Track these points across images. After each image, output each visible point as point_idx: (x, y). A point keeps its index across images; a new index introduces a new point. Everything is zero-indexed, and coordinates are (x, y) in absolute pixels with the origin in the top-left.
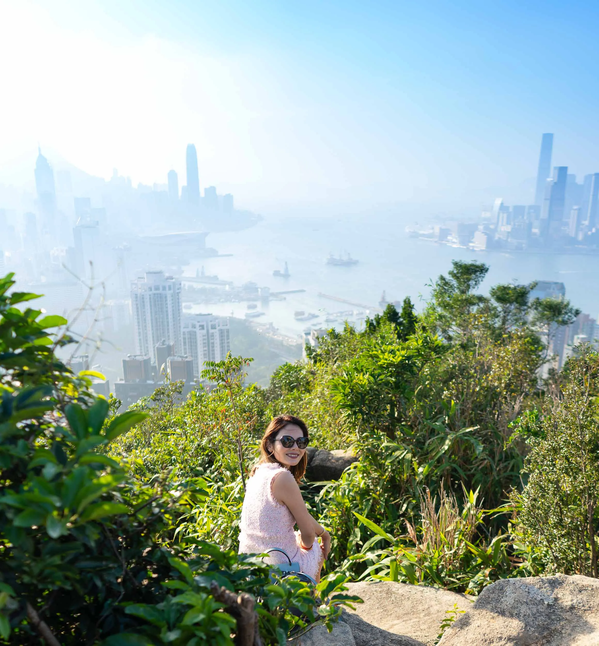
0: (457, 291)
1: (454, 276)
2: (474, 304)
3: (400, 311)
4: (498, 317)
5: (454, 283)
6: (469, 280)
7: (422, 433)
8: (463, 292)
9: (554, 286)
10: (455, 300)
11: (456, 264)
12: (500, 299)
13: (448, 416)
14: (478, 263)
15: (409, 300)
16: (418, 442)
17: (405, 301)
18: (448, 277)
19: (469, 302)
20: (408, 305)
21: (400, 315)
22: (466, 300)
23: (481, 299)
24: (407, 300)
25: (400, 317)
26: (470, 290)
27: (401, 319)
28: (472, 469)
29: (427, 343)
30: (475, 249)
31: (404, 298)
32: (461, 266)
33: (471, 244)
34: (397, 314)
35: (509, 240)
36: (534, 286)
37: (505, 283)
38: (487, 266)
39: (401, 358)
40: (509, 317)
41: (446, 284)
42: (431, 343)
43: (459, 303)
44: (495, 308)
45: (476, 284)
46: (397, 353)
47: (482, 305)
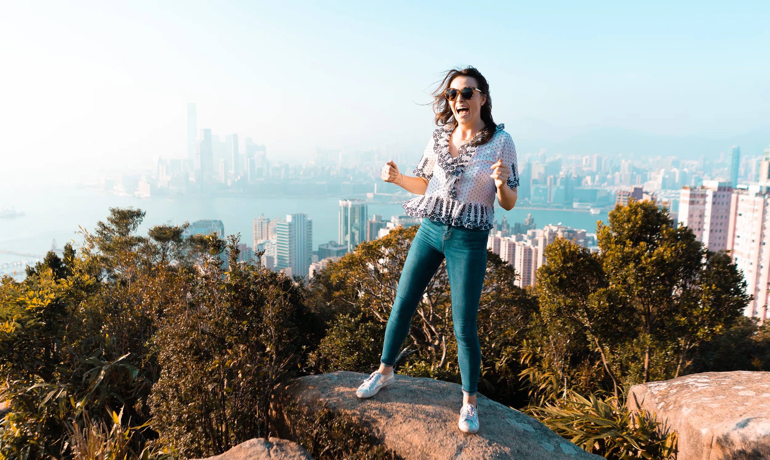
0: (117, 234)
1: (113, 221)
2: (135, 245)
3: (61, 256)
4: (158, 253)
5: (113, 227)
6: (127, 225)
7: (78, 369)
8: (122, 234)
9: (213, 223)
10: (114, 243)
11: (113, 211)
12: (157, 238)
13: (105, 348)
14: (135, 209)
15: (70, 246)
16: (75, 378)
17: (66, 248)
18: (107, 223)
19: (131, 243)
20: (70, 251)
21: (62, 260)
22: (126, 242)
23: (140, 240)
24: (68, 246)
25: (62, 263)
26: (129, 233)
27: (64, 265)
28: (132, 392)
29: (78, 283)
30: (141, 196)
31: (65, 245)
32: (118, 212)
33: (136, 193)
34: (59, 260)
35: (170, 187)
36: (186, 226)
37: (160, 224)
38: (143, 211)
39: (49, 301)
40: (168, 253)
41: (105, 228)
42: (82, 283)
43: (119, 245)
44: (155, 247)
45: (134, 227)
46: (46, 296)
47: (142, 245)
